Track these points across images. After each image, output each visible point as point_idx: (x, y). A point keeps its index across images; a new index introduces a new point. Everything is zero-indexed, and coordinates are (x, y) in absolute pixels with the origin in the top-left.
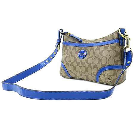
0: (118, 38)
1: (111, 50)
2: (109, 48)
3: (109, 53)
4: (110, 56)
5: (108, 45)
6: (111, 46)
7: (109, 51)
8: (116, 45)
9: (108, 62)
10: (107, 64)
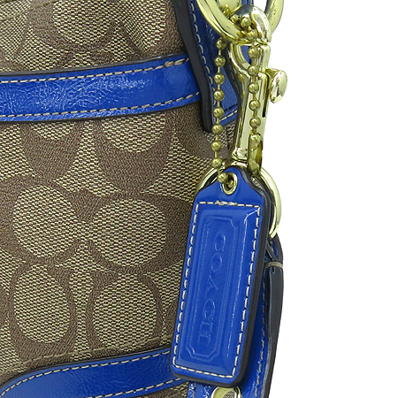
0: (183, 51)
1: (112, 190)
2: (86, 172)
3: (83, 231)
4: (99, 258)
5: (65, 130)
6: (101, 143)
7: (85, 205)
8: (166, 138)
9: (90, 328)
10: (81, 348)
